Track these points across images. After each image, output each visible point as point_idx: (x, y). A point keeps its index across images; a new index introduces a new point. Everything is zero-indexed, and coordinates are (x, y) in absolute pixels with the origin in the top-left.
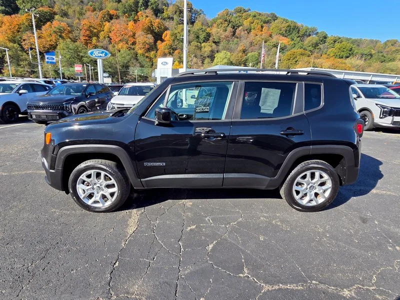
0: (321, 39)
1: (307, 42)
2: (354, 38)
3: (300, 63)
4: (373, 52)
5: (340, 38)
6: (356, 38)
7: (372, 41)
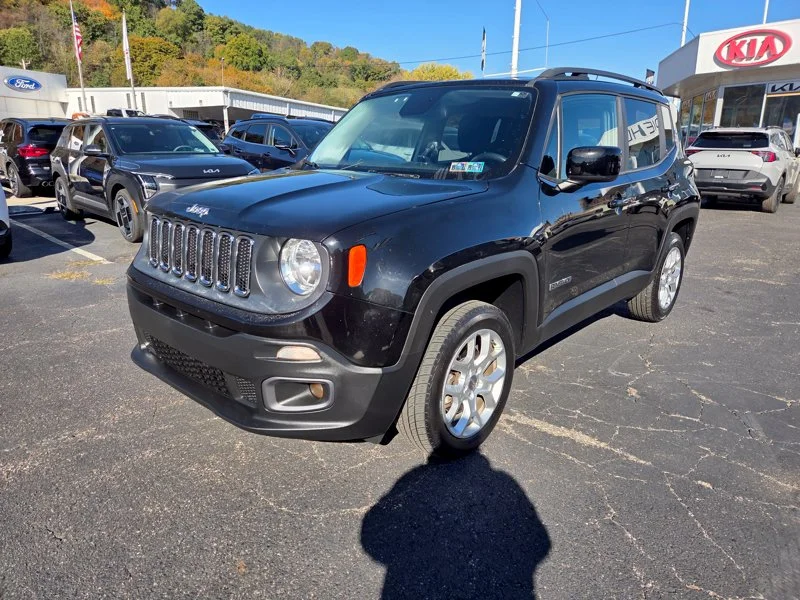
0: (192, 17)
1: (161, 21)
2: (257, 28)
3: (163, 72)
4: (300, 64)
5: (232, 23)
6: (262, 29)
7: (291, 40)
